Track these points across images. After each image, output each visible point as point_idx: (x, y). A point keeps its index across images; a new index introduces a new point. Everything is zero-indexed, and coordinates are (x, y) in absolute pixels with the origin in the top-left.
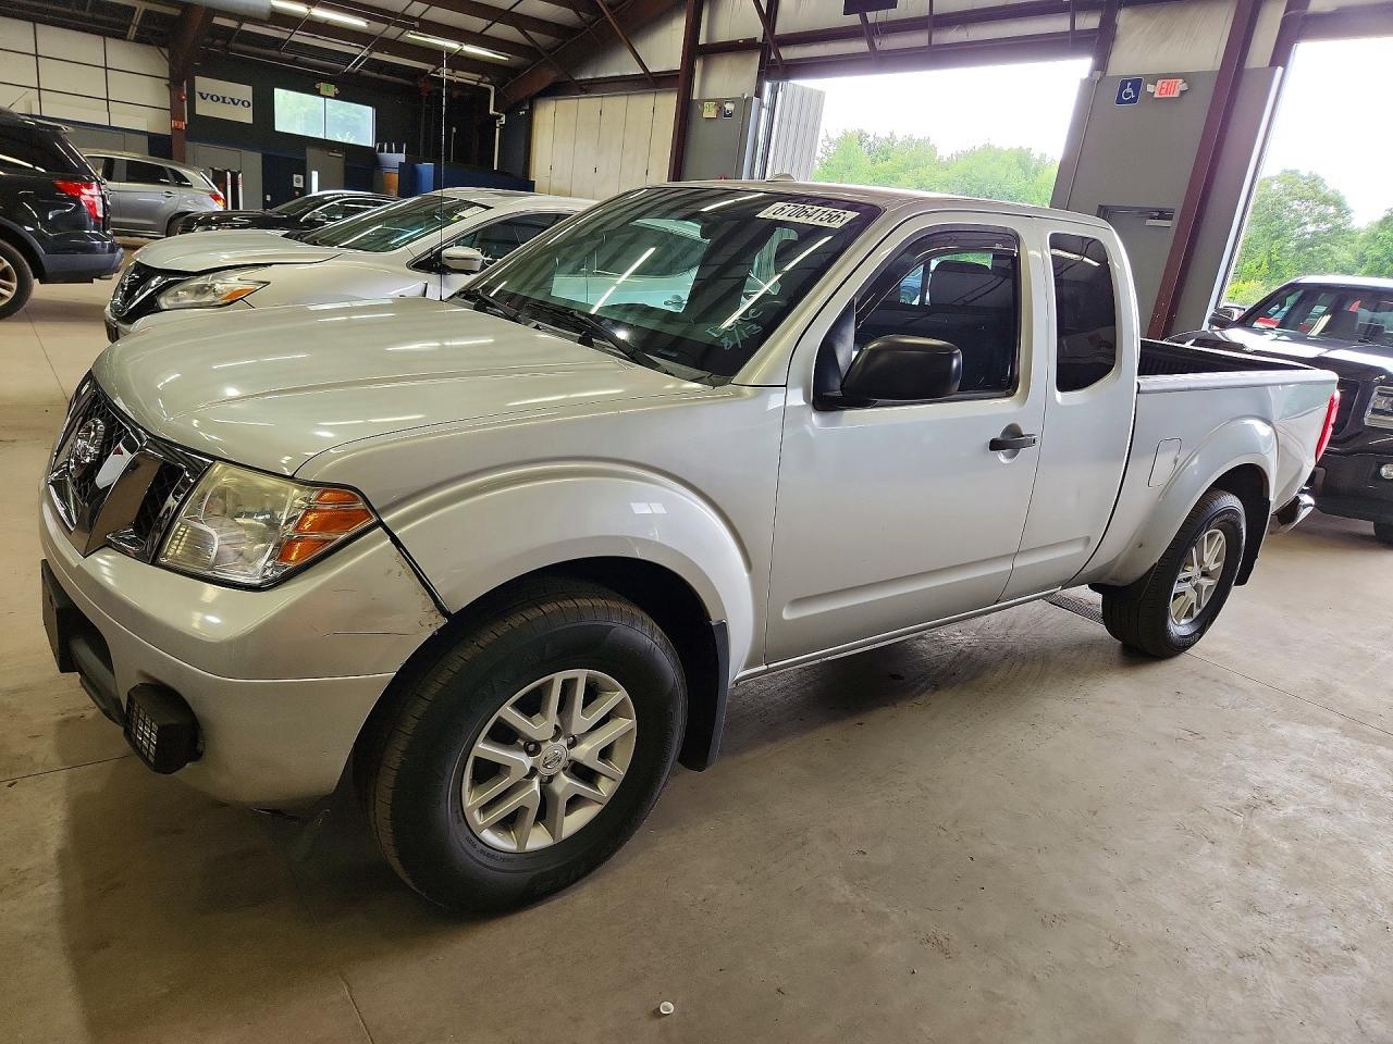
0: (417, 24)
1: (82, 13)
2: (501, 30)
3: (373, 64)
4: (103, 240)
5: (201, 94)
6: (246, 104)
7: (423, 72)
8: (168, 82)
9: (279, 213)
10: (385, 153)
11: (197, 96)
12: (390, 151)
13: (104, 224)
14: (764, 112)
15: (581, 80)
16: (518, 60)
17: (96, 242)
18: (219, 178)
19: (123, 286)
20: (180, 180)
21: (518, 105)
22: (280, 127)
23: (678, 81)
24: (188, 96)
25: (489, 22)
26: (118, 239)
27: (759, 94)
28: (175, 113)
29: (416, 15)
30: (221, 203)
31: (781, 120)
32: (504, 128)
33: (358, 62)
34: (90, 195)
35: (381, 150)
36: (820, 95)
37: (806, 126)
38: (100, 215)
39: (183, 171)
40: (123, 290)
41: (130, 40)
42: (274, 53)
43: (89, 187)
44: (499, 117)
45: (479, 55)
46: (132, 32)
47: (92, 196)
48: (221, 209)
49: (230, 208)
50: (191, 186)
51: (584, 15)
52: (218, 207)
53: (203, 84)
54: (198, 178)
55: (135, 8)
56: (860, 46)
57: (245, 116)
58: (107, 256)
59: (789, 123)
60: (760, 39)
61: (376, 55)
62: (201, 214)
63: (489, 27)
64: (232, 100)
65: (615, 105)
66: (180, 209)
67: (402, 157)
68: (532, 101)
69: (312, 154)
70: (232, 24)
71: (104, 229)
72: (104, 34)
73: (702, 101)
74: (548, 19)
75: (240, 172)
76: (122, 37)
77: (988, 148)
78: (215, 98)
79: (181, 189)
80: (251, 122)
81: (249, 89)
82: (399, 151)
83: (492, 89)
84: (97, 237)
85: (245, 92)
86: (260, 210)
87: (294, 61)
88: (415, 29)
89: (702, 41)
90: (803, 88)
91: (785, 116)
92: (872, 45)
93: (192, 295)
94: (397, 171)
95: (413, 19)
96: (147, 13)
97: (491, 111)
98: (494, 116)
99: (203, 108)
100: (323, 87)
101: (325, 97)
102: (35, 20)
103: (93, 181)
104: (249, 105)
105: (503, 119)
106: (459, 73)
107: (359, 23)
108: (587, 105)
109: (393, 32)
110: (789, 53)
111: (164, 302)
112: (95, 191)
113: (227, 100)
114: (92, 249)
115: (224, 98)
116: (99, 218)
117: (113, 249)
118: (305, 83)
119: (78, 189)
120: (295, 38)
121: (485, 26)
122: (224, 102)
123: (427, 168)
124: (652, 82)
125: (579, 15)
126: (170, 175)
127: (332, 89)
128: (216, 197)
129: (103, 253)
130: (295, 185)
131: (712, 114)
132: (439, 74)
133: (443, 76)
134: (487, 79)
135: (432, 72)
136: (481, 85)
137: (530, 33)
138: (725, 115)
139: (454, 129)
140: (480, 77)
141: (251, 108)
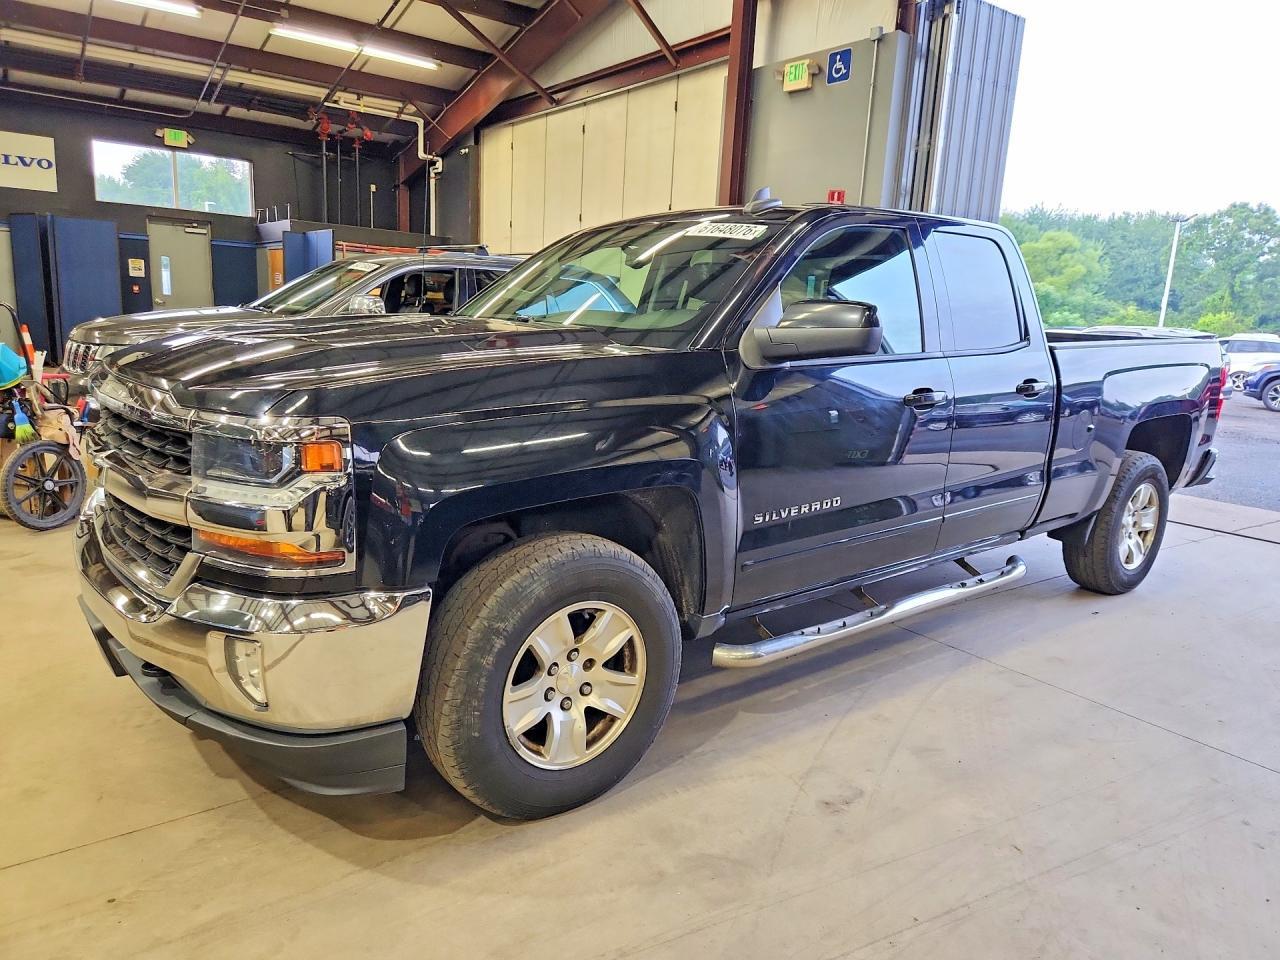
0: (284, 13)
6: (45, 164)
7: (313, 99)
10: (268, 224)
12: (272, 219)
15: (551, 86)
21: (457, 142)
22: (102, 195)
23: (727, 46)
27: (905, 24)
32: (441, 178)
35: (263, 221)
44: (433, 163)
59: (970, 75)
64: (21, 159)
67: (285, 225)
68: (477, 131)
73: (780, 66)
80: (54, 189)
81: (49, 142)
82: (283, 217)
83: (420, 123)
85: (43, 147)
88: (281, 21)
90: (992, 8)
91: (964, 65)
94: (280, 246)
95: (277, 6)
97: (421, 154)
98: (425, 161)
100: (167, 134)
101: (173, 148)
104: (50, 165)
105: (439, 165)
106: (366, 99)
107: (187, 12)
113: (13, 160)
115: (7, 157)
121: (391, 5)
122: (8, 163)
123: (322, 237)
124: (672, 61)
127: (183, 137)
130: (132, 273)
131: (805, 82)
132: (336, 102)
133: (342, 105)
134: (412, 108)
135: (326, 100)
136: (403, 117)
137: (471, 18)
138: (831, 80)
139: (373, 188)
140: (400, 105)
141: (54, 168)
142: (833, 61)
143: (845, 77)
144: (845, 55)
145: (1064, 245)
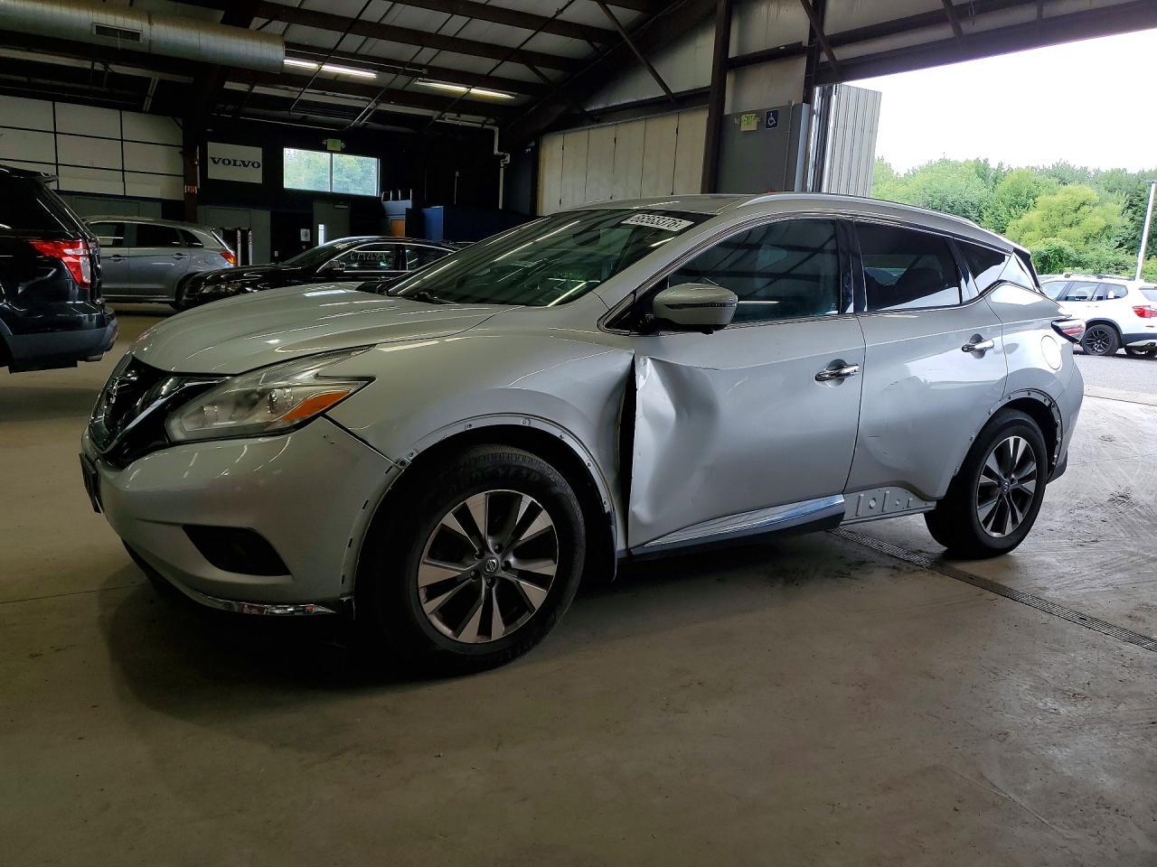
0: (425, 71)
1: (100, 89)
2: (511, 70)
3: (379, 116)
4: (89, 311)
5: (213, 159)
6: (256, 165)
7: (430, 118)
8: (182, 149)
9: (292, 265)
10: (391, 201)
11: (210, 162)
12: (395, 198)
13: (91, 291)
14: (815, 120)
15: (593, 111)
16: (525, 97)
17: (82, 315)
18: (230, 237)
19: (109, 396)
20: (191, 241)
21: (524, 143)
22: (287, 184)
23: (708, 98)
24: (200, 163)
25: (499, 62)
26: (109, 310)
27: (808, 99)
28: (188, 178)
29: (424, 62)
30: (232, 261)
31: (836, 126)
32: (508, 168)
33: (365, 115)
34: (74, 255)
35: (387, 198)
36: (877, 96)
37: (863, 130)
38: (87, 279)
39: (196, 232)
40: (109, 404)
41: (145, 112)
42: (285, 113)
43: (74, 245)
44: (504, 157)
45: (487, 97)
46: (148, 103)
47: (77, 257)
48: (232, 266)
49: (239, 265)
50: (202, 246)
51: (597, 45)
52: (229, 265)
53: (215, 149)
54: (211, 239)
55: (150, 79)
56: (944, 32)
57: (255, 177)
58: (96, 331)
59: (845, 127)
60: (805, 43)
61: (384, 107)
62: (210, 273)
63: (498, 66)
64: (243, 162)
65: (632, 132)
66: (190, 270)
67: (408, 204)
68: (538, 136)
69: (318, 208)
70: (243, 87)
71: (93, 298)
72: (121, 108)
73: (739, 115)
74: (557, 54)
75: (249, 230)
76: (137, 109)
77: (944, 162)
78: (227, 162)
79: (192, 250)
80: (261, 182)
81: (259, 151)
82: (405, 197)
83: (496, 130)
84: (83, 309)
85: (255, 154)
86: (269, 265)
87: (303, 120)
88: (423, 76)
89: (732, 53)
90: (858, 89)
91: (841, 122)
92: (957, 29)
93: (228, 411)
94: (404, 218)
95: (421, 66)
96: (162, 82)
97: (496, 152)
98: (497, 156)
99: (215, 173)
100: (330, 143)
101: (332, 152)
102: (54, 99)
103: (79, 238)
104: (259, 165)
105: (508, 158)
106: (463, 117)
107: (369, 75)
108: (599, 136)
109: (400, 82)
110: (842, 53)
111: (179, 427)
112: (81, 250)
113: (238, 163)
114: (77, 324)
115: (235, 161)
116: (86, 284)
117: (102, 322)
118: (312, 141)
119: (59, 248)
120: (304, 97)
121: (494, 65)
122: (235, 165)
123: (436, 211)
124: (675, 103)
125: (593, 45)
126: (181, 236)
127: (339, 144)
128: (227, 256)
129: (90, 327)
130: (303, 239)
131: (753, 127)
132: (444, 119)
133: (447, 121)
134: (493, 121)
135: (438, 118)
136: (486, 127)
137: (540, 69)
138: (768, 126)
139: (457, 174)
140: (485, 119)
141: (261, 168)
142: (768, 116)
143: (775, 125)
144: (775, 114)
145: (1080, 200)
